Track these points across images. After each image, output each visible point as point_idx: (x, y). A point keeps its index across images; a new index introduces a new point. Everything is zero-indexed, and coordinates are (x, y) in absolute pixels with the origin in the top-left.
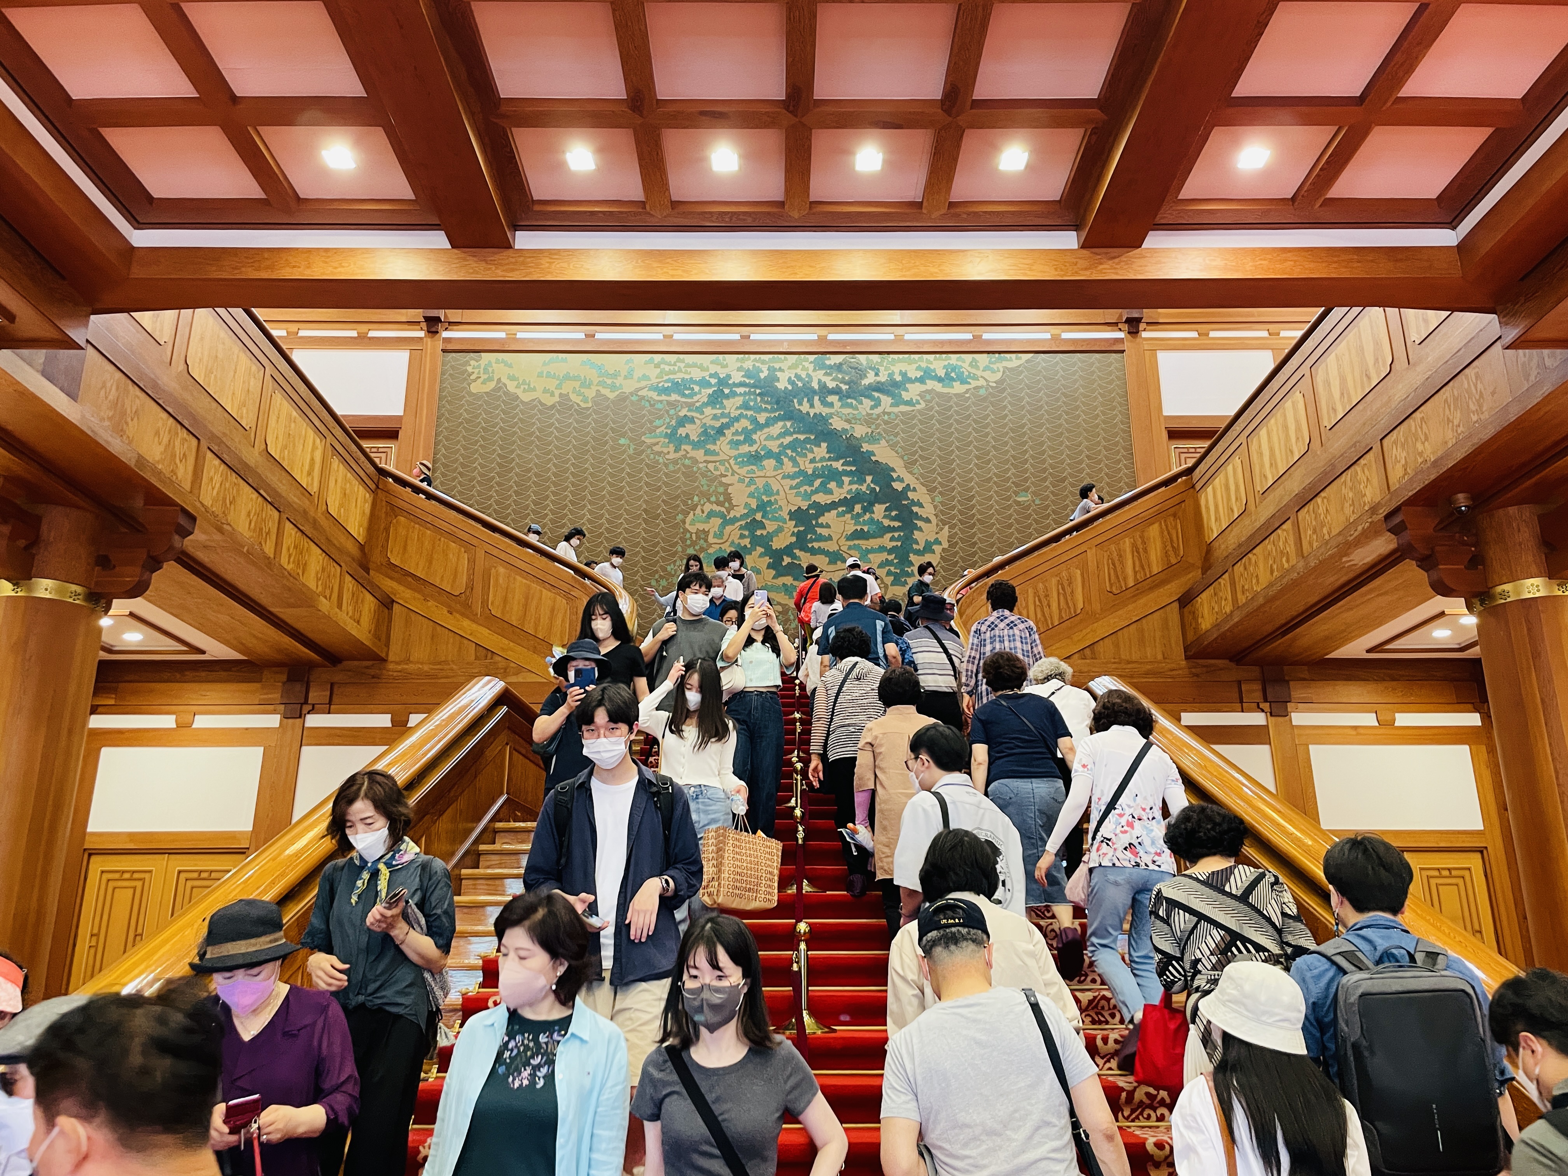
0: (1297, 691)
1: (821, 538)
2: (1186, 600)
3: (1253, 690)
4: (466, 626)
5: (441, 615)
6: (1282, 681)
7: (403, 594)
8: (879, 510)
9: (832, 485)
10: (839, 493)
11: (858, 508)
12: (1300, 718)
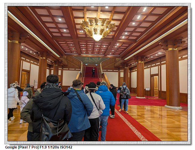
0: (120, 69)
2: (115, 64)
3: (118, 69)
4: (72, 64)
5: (71, 63)
7: (68, 61)
12: (120, 71)
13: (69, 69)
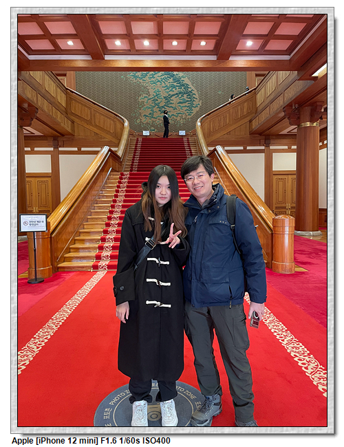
0: (272, 141)
1: (171, 103)
2: (250, 121)
3: (263, 141)
4: (91, 128)
5: (85, 125)
6: (269, 139)
7: (76, 120)
8: (185, 95)
9: (174, 89)
10: (176, 92)
11: (180, 96)
12: (271, 147)
13: (79, 149)
